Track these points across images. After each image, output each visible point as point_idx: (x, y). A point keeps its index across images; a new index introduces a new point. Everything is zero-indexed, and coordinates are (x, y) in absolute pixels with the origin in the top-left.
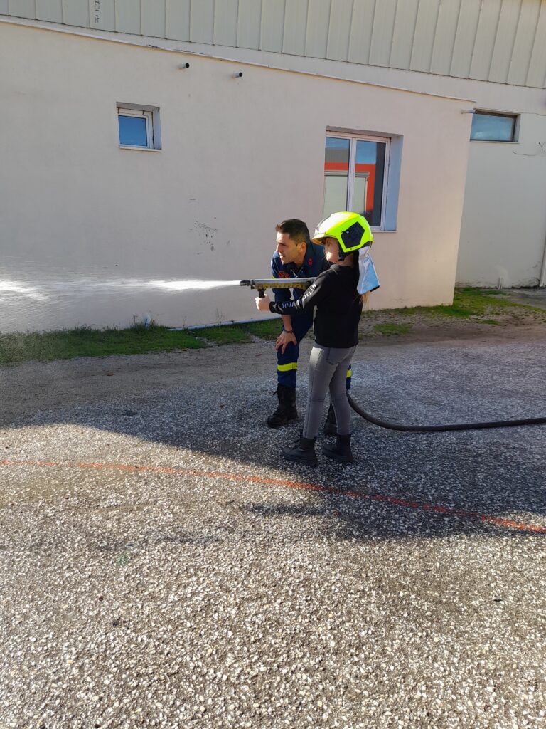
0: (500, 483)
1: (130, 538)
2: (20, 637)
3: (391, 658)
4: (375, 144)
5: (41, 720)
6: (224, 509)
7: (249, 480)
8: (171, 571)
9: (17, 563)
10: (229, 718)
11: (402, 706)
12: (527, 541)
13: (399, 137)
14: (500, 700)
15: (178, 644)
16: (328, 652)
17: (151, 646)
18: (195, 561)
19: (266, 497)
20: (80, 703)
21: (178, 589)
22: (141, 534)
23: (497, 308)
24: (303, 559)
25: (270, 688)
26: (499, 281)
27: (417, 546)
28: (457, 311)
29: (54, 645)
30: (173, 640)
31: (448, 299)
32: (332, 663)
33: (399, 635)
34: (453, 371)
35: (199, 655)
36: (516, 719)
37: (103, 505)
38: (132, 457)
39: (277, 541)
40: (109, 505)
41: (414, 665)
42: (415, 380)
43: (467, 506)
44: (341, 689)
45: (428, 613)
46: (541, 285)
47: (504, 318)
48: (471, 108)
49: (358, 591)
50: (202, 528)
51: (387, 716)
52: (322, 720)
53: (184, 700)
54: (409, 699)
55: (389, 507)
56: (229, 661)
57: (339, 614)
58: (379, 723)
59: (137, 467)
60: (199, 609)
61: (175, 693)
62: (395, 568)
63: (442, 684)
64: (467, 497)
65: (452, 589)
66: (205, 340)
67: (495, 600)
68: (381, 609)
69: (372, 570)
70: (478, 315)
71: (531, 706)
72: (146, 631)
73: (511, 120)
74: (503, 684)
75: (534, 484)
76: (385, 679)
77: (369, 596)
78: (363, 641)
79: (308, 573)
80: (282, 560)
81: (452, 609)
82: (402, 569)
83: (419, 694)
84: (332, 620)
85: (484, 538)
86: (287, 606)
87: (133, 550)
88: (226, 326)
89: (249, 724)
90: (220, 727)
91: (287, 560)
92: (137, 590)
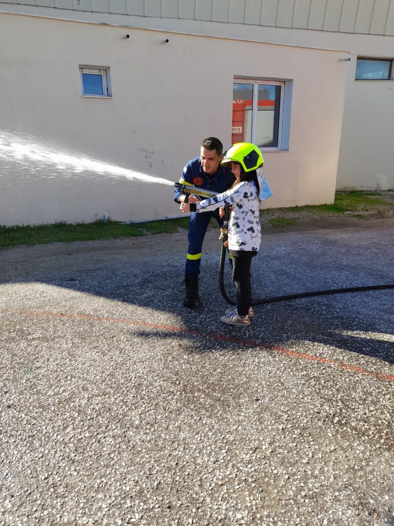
0: (301, 327)
1: (39, 357)
3: (170, 431)
6: (107, 341)
7: (131, 324)
8: (56, 378)
10: (54, 461)
11: (162, 459)
12: (298, 364)
13: (291, 81)
16: (132, 426)
17: (25, 420)
18: (74, 372)
21: (55, 388)
22: (47, 355)
23: (368, 206)
24: (143, 372)
25: (86, 445)
26: (379, 186)
27: (222, 366)
28: (336, 208)
30: (40, 417)
31: (330, 200)
32: (131, 433)
33: (183, 418)
34: (310, 251)
35: (52, 426)
36: (231, 468)
37: (30, 337)
39: (131, 361)
40: (34, 337)
42: (278, 258)
44: (130, 448)
45: (208, 406)
47: (370, 213)
49: (169, 392)
50: (87, 352)
52: (110, 464)
53: (32, 450)
54: (169, 455)
55: (216, 341)
56: (68, 430)
57: (150, 405)
58: (144, 467)
59: (62, 314)
60: (64, 400)
61: (28, 446)
62: (200, 379)
63: (195, 447)
65: (231, 392)
66: (145, 230)
67: (256, 400)
68: (178, 403)
69: (184, 380)
70: (351, 211)
71: (245, 462)
72: (26, 411)
74: (234, 449)
75: (325, 328)
76: (160, 443)
77: (174, 395)
78: (157, 421)
79: (142, 380)
80: (129, 373)
81: (225, 404)
82: (204, 380)
83: (177, 452)
84: (144, 409)
85: (270, 361)
86: (119, 399)
87: (38, 365)
88: (161, 221)
89: (64, 465)
90: (46, 466)
91: (132, 373)
92: (31, 388)
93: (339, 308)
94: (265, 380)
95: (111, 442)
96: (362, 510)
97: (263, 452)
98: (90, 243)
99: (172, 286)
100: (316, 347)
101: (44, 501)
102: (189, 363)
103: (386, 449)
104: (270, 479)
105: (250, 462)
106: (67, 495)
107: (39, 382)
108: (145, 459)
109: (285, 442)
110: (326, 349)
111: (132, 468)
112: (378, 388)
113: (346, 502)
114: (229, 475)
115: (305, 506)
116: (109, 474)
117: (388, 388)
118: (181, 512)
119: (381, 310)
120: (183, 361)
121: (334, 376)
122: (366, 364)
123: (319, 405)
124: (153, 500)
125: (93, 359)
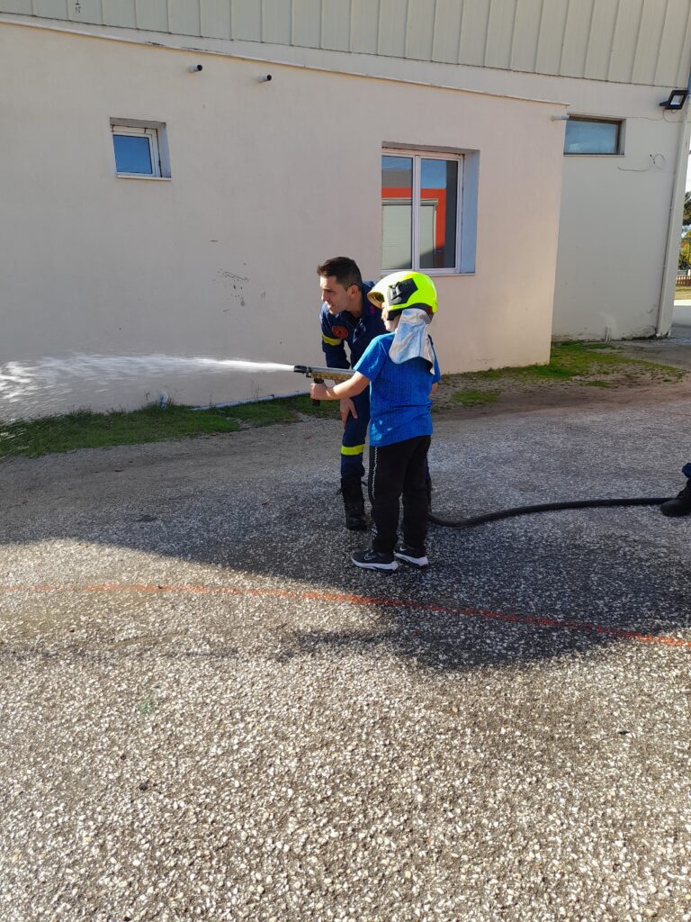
0: (620, 585)
1: (157, 678)
2: (21, 812)
3: (494, 811)
4: (444, 164)
5: (54, 916)
6: (275, 635)
7: (304, 597)
8: (211, 718)
9: (12, 717)
10: (295, 898)
11: (510, 871)
12: (655, 656)
13: (475, 153)
14: (632, 856)
15: (225, 809)
16: (415, 808)
17: (191, 813)
18: (241, 703)
19: (327, 617)
20: (104, 891)
21: (221, 739)
22: (170, 672)
23: (605, 366)
24: (378, 694)
25: (344, 858)
26: (606, 332)
28: (556, 371)
29: (66, 819)
30: (218, 804)
31: (542, 356)
32: (420, 822)
33: (503, 782)
34: (553, 447)
35: (252, 821)
36: (652, 878)
37: (119, 637)
38: (153, 574)
39: (343, 672)
40: (125, 636)
41: (523, 819)
42: (506, 461)
43: (579, 616)
44: (434, 854)
45: (538, 753)
46: (658, 335)
47: (614, 378)
48: (564, 113)
49: (449, 730)
50: (247, 661)
51: (493, 885)
52: (412, 894)
53: (236, 879)
54: (519, 861)
55: (482, 622)
56: (291, 827)
57: (426, 760)
58: (483, 894)
59: (160, 588)
60: (250, 764)
61: (224, 871)
62: (493, 698)
63: (560, 841)
64: (578, 605)
65: (566, 721)
66: (239, 421)
67: (621, 733)
68: (479, 750)
69: (465, 703)
70: (581, 375)
71: (671, 862)
72: (183, 795)
73: (614, 127)
74: (634, 836)
75: (662, 585)
76: (488, 838)
77: (462, 735)
78: (458, 792)
79: (385, 710)
80: (351, 697)
81: (569, 747)
82: (502, 699)
83: (531, 855)
85: (603, 655)
86: (360, 753)
87: (161, 694)
88: (264, 402)
89: (320, 905)
90: (283, 911)
91: (357, 696)
92: (169, 743)
93: (664, 547)
94: (614, 692)
107: (181, 729)
111: (462, 898)
114: (657, 892)
125: (266, 673)
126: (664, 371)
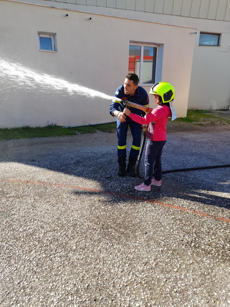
1: (14, 208)
3: (95, 253)
6: (55, 198)
7: (70, 187)
8: (24, 221)
10: (24, 272)
11: (90, 270)
13: (162, 45)
16: (72, 250)
17: (6, 246)
18: (35, 217)
21: (24, 227)
22: (19, 207)
23: (206, 119)
24: (77, 217)
25: (44, 262)
26: (211, 107)
27: (125, 213)
28: (188, 120)
30: (15, 245)
31: (184, 115)
32: (71, 254)
33: (102, 245)
34: (174, 145)
35: (22, 251)
36: (132, 275)
37: (8, 196)
39: (70, 210)
44: (70, 263)
45: (117, 237)
46: (229, 109)
47: (207, 123)
49: (94, 228)
50: (43, 205)
51: (83, 273)
52: (58, 274)
53: (10, 266)
54: (94, 267)
56: (32, 253)
57: (82, 237)
58: (79, 275)
59: (27, 182)
60: (29, 234)
61: (7, 263)
62: (112, 221)
63: (110, 263)
65: (131, 229)
66: (77, 132)
68: (99, 235)
69: (102, 221)
70: (196, 121)
71: (140, 271)
72: (6, 242)
73: (217, 36)
74: (133, 263)
76: (89, 260)
77: (96, 231)
78: (87, 247)
79: (77, 222)
80: (69, 217)
81: (127, 236)
82: (114, 221)
83: (99, 266)
84: (78, 239)
85: (153, 210)
86: (63, 234)
87: (13, 213)
88: (86, 126)
89: (30, 275)
90: (19, 275)
91: (71, 217)
92: (9, 227)
93: (192, 178)
94: (150, 221)
95: (59, 260)
96: (210, 299)
97: (150, 265)
98: (44, 139)
99: (94, 165)
100: (179, 201)
101: (17, 298)
102: (105, 211)
103: (222, 262)
104: (155, 282)
105: (143, 271)
106: (31, 294)
107: (14, 223)
108: (79, 270)
109: (163, 259)
110: (185, 202)
111: (72, 276)
112: (216, 225)
113: (200, 295)
114: (131, 279)
115: (176, 298)
116: (58, 280)
117: (222, 225)
118: (102, 303)
119: (216, 179)
120: (101, 210)
121: (190, 219)
122: (208, 211)
123: (182, 236)
124: (85, 296)
125: (47, 209)
126: (225, 121)
